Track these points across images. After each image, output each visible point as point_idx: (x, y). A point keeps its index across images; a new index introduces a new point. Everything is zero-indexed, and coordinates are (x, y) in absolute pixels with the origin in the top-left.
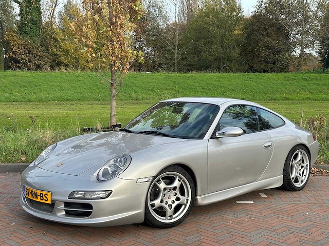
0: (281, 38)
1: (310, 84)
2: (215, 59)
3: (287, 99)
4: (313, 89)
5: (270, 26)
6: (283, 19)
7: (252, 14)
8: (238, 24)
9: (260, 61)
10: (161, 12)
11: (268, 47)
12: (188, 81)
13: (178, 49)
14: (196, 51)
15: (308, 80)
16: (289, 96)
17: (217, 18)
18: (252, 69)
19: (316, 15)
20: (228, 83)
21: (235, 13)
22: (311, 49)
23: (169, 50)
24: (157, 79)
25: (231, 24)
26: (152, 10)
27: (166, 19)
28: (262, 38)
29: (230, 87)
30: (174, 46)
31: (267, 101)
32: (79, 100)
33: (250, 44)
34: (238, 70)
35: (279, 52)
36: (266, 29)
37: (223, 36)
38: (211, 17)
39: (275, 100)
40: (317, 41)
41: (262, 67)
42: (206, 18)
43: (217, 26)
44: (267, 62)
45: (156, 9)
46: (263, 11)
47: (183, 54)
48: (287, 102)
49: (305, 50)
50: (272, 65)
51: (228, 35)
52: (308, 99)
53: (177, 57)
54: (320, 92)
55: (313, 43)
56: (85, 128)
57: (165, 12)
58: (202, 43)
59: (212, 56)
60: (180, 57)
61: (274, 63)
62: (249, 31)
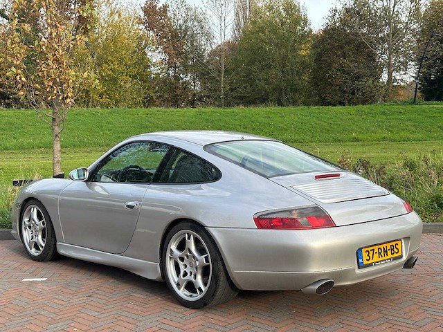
0: (361, 59)
1: (390, 119)
2: (275, 90)
3: (356, 140)
4: (393, 127)
5: (347, 43)
6: (363, 34)
7: (323, 28)
8: (304, 42)
9: (335, 91)
10: (202, 28)
11: (344, 72)
12: (226, 119)
13: (224, 77)
14: (249, 79)
15: (389, 115)
16: (360, 136)
17: (275, 33)
18: (324, 102)
19: (406, 27)
20: (280, 119)
21: (299, 28)
22: (402, 72)
23: (213, 78)
24: (184, 116)
25: (295, 41)
26: (190, 24)
27: (209, 37)
28: (335, 59)
29: (281, 125)
30: (220, 72)
31: (328, 144)
32: (74, 146)
33: (321, 68)
34: (306, 104)
35: (358, 78)
36: (341, 48)
37: (284, 58)
38: (267, 33)
39: (339, 141)
40: (410, 63)
41: (336, 98)
42: (260, 34)
43: (276, 45)
44: (344, 92)
45: (196, 23)
46: (337, 24)
47: (232, 82)
48: (355, 143)
49: (394, 74)
50: (351, 96)
51: (290, 56)
52: (384, 139)
53: (223, 86)
54: (403, 130)
55: (405, 64)
56: (14, 180)
57: (207, 27)
58: (256, 67)
59: (269, 84)
60: (228, 87)
61: (353, 93)
62: (319, 50)
